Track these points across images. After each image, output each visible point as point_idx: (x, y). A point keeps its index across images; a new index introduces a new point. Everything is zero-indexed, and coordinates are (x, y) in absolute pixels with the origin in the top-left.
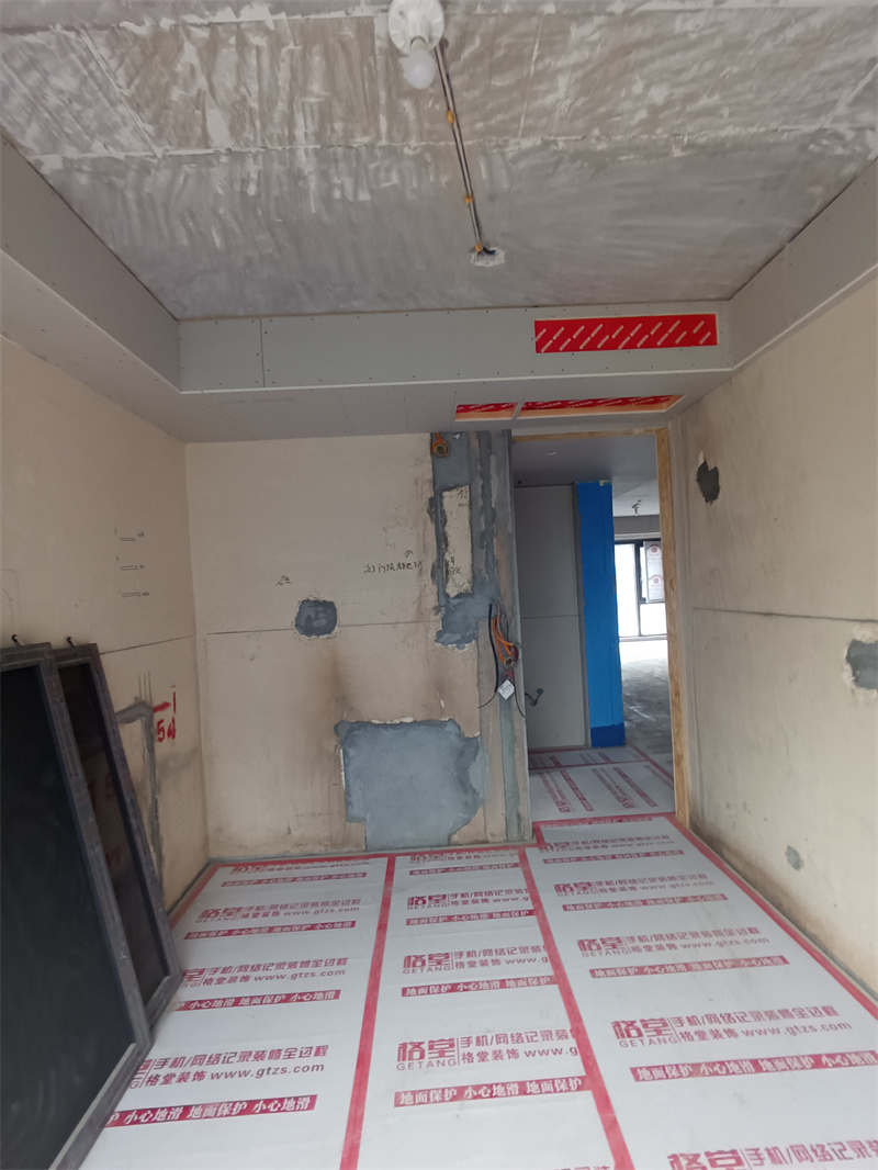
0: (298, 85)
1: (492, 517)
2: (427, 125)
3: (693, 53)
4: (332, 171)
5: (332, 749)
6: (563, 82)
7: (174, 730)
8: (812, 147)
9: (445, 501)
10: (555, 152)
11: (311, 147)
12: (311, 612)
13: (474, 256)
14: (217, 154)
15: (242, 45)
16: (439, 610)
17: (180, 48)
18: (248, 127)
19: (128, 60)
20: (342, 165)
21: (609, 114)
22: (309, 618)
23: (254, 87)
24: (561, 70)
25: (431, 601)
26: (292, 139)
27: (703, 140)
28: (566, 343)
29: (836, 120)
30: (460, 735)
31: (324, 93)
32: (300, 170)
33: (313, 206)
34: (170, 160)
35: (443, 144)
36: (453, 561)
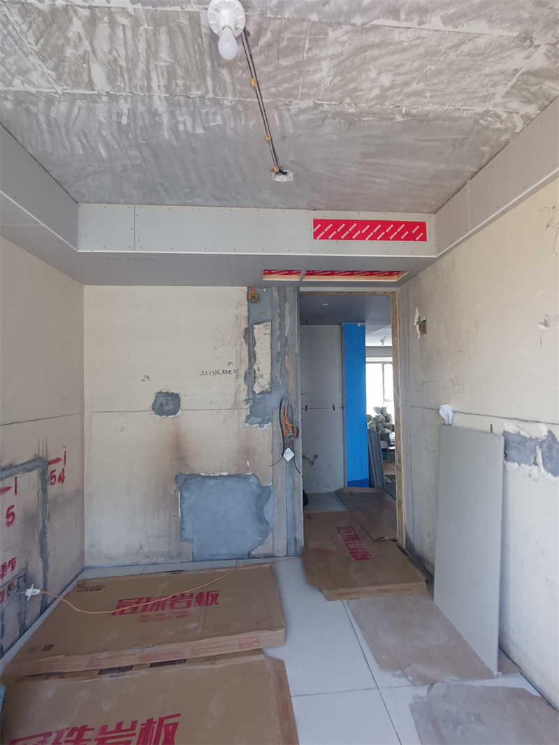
0: (152, 53)
1: (285, 343)
2: (238, 87)
3: (406, 55)
4: (178, 112)
5: (173, 492)
6: (325, 65)
7: (64, 477)
8: (481, 121)
9: (255, 331)
10: (322, 111)
11: (163, 95)
12: (163, 400)
13: (273, 174)
14: (99, 95)
15: (113, 23)
16: (249, 402)
17: (70, 21)
18: (119, 78)
19: (34, 26)
20: (184, 109)
21: (355, 90)
22: (161, 404)
23: (122, 52)
24: (324, 58)
25: (244, 395)
26: (150, 88)
27: (414, 111)
28: (333, 234)
29: (495, 105)
30: (259, 485)
31: (170, 60)
32: (156, 109)
33: (166, 135)
34: (67, 96)
35: (249, 100)
36: (259, 370)
